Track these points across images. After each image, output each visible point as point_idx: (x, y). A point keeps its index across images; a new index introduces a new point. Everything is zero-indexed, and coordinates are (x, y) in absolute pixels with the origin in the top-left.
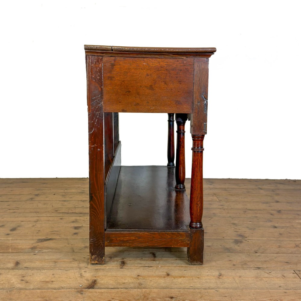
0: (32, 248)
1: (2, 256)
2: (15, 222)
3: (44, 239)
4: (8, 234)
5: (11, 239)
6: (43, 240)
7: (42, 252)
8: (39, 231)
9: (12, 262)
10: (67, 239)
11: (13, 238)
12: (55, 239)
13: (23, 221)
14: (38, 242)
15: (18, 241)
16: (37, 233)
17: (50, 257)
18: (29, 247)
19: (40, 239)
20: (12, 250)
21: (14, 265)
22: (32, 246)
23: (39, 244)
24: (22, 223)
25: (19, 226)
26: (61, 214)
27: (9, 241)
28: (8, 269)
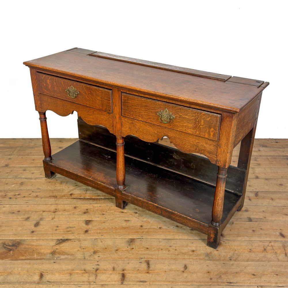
0: (52, 253)
1: (30, 264)
2: (37, 212)
3: (61, 239)
4: (33, 232)
5: (36, 239)
6: (61, 241)
7: (61, 260)
8: (57, 227)
9: (37, 274)
10: (80, 239)
11: (37, 238)
12: (70, 240)
13: (44, 211)
14: (57, 243)
15: (41, 243)
16: (56, 230)
17: (67, 266)
18: (49, 251)
19: (58, 240)
20: (37, 255)
21: (39, 278)
22: (52, 250)
23: (57, 247)
24: (44, 214)
25: (41, 219)
26: (75, 200)
27: (34, 242)
28: (34, 282)
